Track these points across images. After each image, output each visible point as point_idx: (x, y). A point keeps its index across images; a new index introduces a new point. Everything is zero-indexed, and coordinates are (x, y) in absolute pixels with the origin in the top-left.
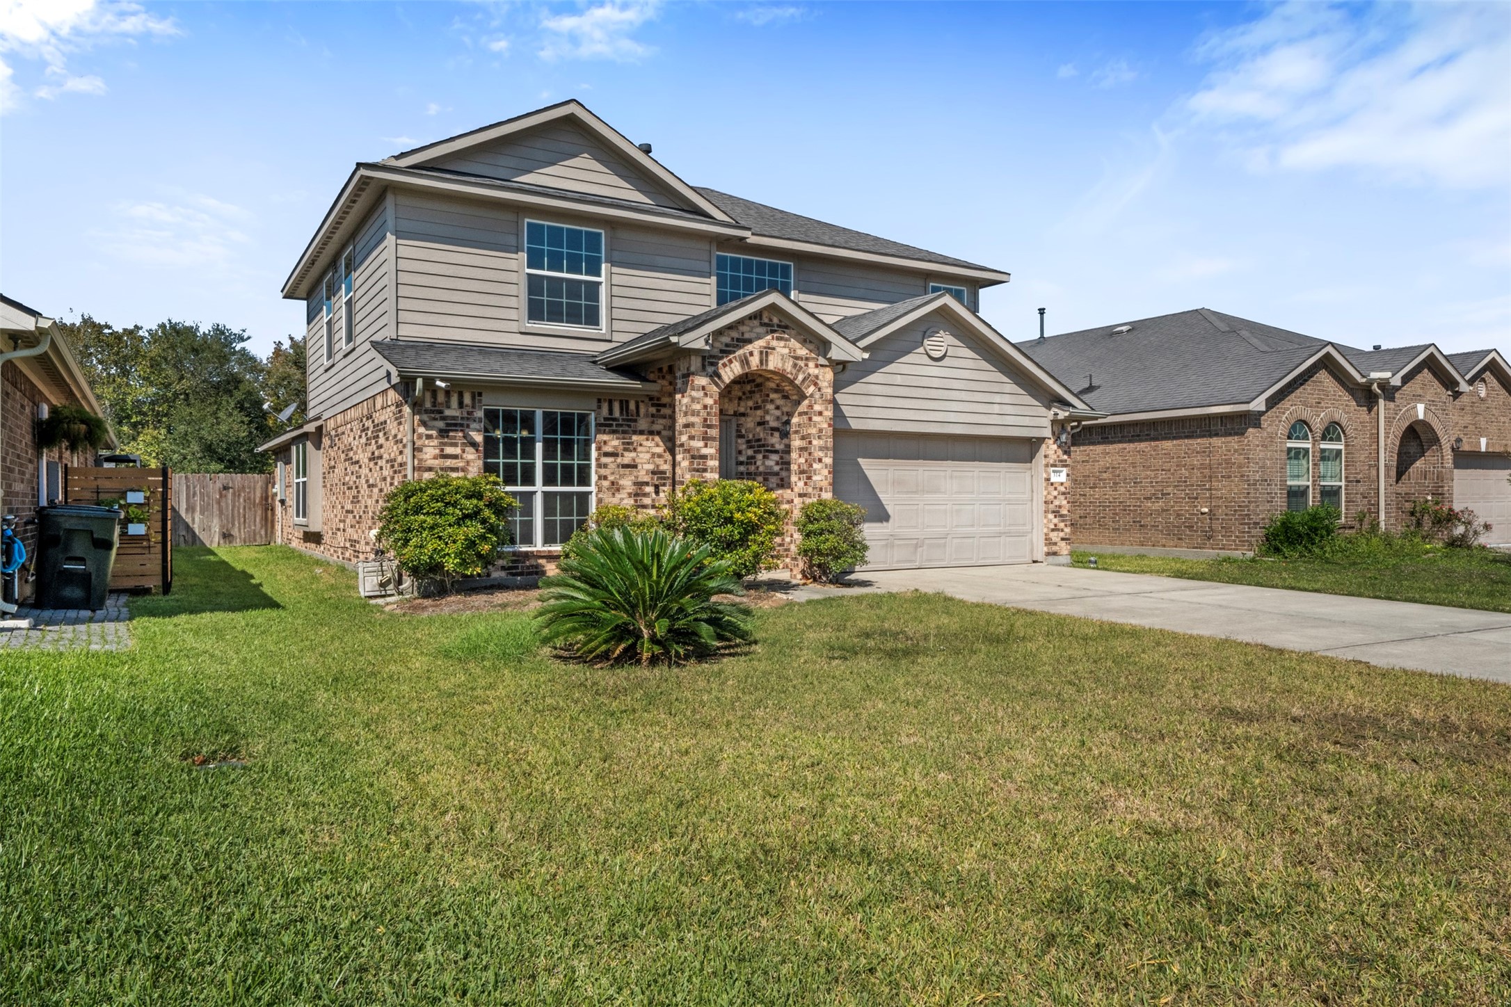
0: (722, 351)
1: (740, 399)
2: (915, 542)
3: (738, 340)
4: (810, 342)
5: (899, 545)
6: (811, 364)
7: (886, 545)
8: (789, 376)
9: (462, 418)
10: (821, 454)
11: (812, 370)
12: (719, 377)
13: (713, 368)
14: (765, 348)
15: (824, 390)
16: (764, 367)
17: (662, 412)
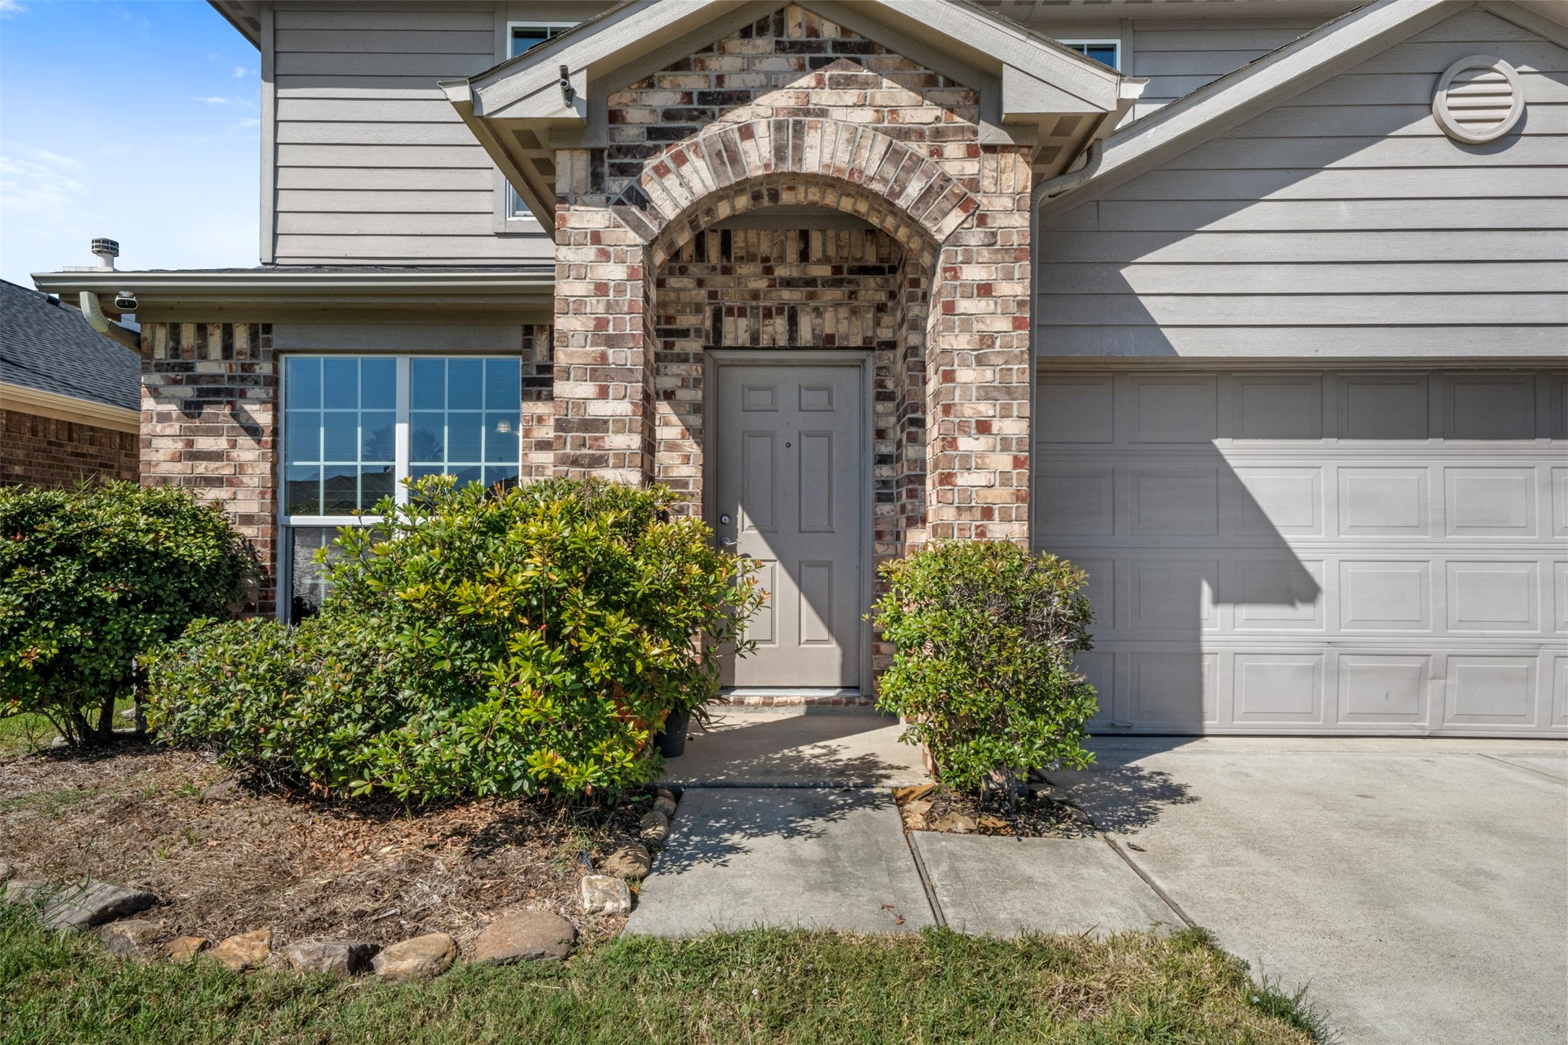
0: (653, 133)
1: (881, 308)
2: (1416, 663)
3: (704, 97)
4: (950, 83)
5: (1355, 671)
6: (953, 149)
7: (1314, 670)
8: (876, 187)
9: (231, 378)
10: (986, 409)
11: (957, 164)
12: (643, 202)
13: (626, 182)
14: (795, 112)
15: (999, 222)
16: (788, 167)
17: (677, 349)
